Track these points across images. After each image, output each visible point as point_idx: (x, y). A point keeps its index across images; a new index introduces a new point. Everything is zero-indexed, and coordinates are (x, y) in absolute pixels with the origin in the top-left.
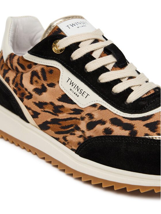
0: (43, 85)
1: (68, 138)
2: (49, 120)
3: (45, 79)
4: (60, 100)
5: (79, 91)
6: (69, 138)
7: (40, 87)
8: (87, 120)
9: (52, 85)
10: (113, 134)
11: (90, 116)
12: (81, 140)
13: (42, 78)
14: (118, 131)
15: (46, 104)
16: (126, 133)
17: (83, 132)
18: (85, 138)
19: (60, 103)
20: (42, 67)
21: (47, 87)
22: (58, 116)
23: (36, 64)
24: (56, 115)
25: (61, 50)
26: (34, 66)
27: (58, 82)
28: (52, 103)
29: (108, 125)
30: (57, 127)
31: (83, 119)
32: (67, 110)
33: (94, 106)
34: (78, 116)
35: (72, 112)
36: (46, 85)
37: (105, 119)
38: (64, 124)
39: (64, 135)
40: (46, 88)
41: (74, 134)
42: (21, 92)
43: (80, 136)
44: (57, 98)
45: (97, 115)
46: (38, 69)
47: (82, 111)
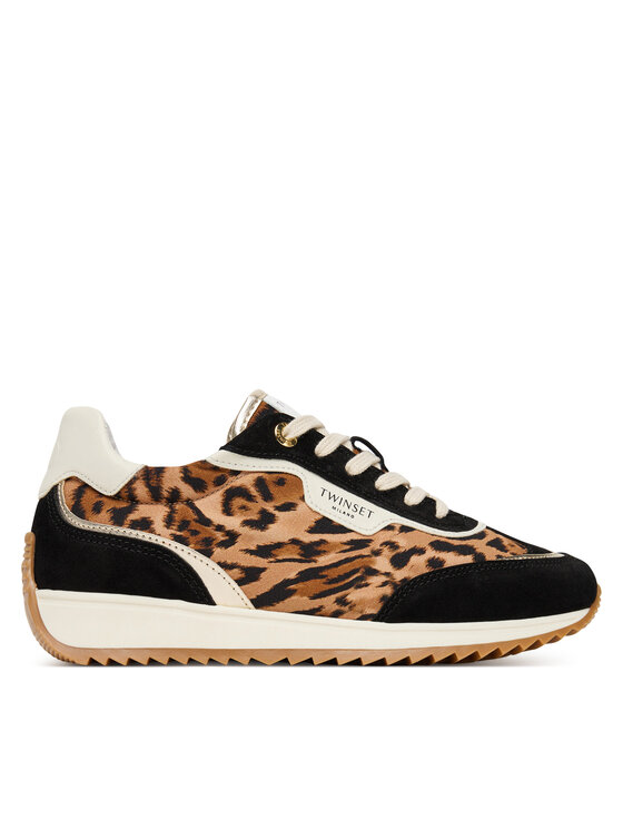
0: (263, 512)
1: (349, 598)
2: (293, 575)
3: (268, 497)
4: (312, 531)
5: (352, 507)
6: (354, 595)
7: (255, 517)
8: (387, 553)
9: (288, 507)
10: (446, 565)
11: (392, 545)
12: (388, 590)
13: (259, 499)
14: (451, 560)
15: (279, 545)
16: (468, 559)
17: (387, 574)
18: (395, 585)
19: (316, 537)
20: (256, 475)
21: (277, 513)
22: (315, 561)
23: (236, 473)
24: (309, 562)
25: (293, 441)
26: (230, 479)
27: (303, 499)
28: (294, 542)
29: (431, 553)
30: (316, 585)
31: (377, 553)
32: (335, 546)
33: (390, 528)
34: (365, 551)
35: (348, 547)
36: (271, 510)
37: (421, 545)
38: (333, 573)
39: (339, 594)
40: (274, 516)
41: (367, 585)
42: (202, 536)
43: (384, 584)
44: (307, 528)
45: (404, 543)
46: (246, 481)
47: (370, 541)
